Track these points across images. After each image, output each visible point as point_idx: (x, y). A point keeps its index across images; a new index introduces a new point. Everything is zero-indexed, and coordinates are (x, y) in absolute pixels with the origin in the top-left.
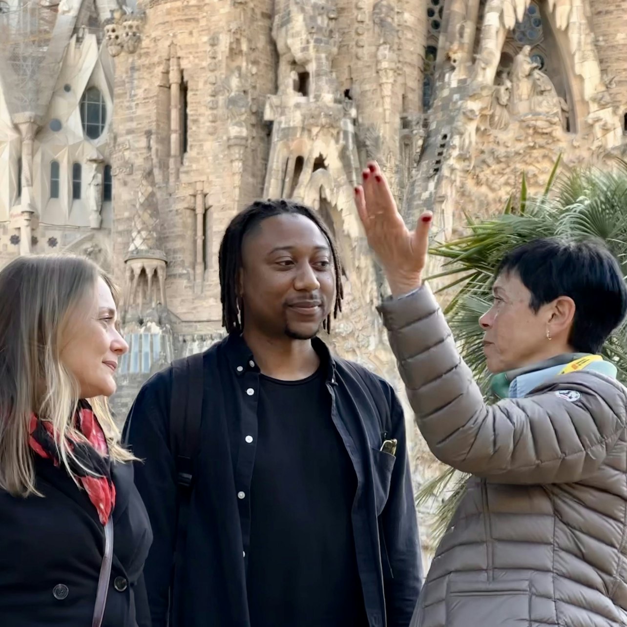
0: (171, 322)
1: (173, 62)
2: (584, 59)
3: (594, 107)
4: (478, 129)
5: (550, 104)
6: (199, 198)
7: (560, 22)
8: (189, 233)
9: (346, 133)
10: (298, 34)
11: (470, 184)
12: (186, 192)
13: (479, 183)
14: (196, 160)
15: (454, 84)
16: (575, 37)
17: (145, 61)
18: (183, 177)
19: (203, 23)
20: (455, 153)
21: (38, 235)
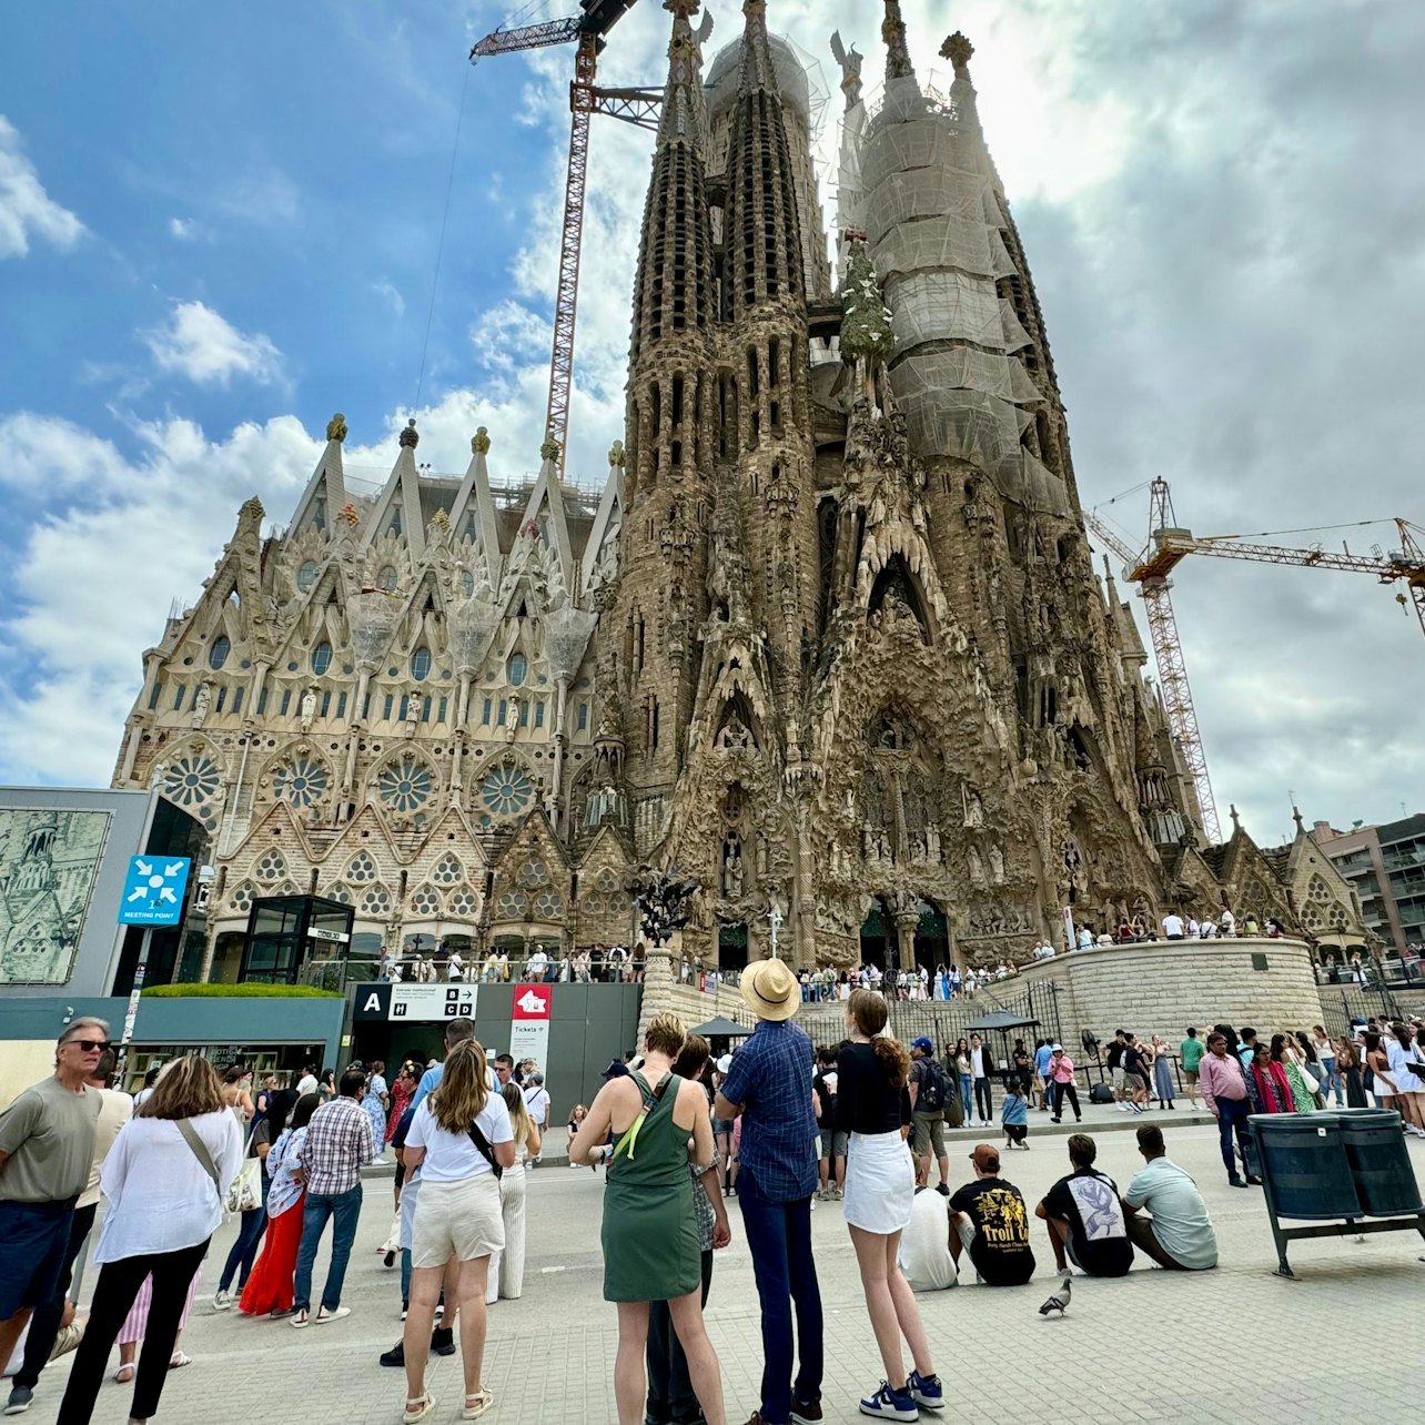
0: (625, 788)
1: (636, 609)
2: (933, 593)
3: (944, 625)
4: (857, 641)
5: (911, 622)
6: (651, 699)
7: (915, 568)
8: (644, 726)
9: (756, 645)
10: (720, 579)
11: (853, 682)
12: (641, 696)
13: (860, 681)
14: (648, 673)
15: (839, 615)
16: (925, 576)
17: (619, 613)
18: (640, 686)
19: (656, 580)
20: (839, 657)
21: (567, 752)
